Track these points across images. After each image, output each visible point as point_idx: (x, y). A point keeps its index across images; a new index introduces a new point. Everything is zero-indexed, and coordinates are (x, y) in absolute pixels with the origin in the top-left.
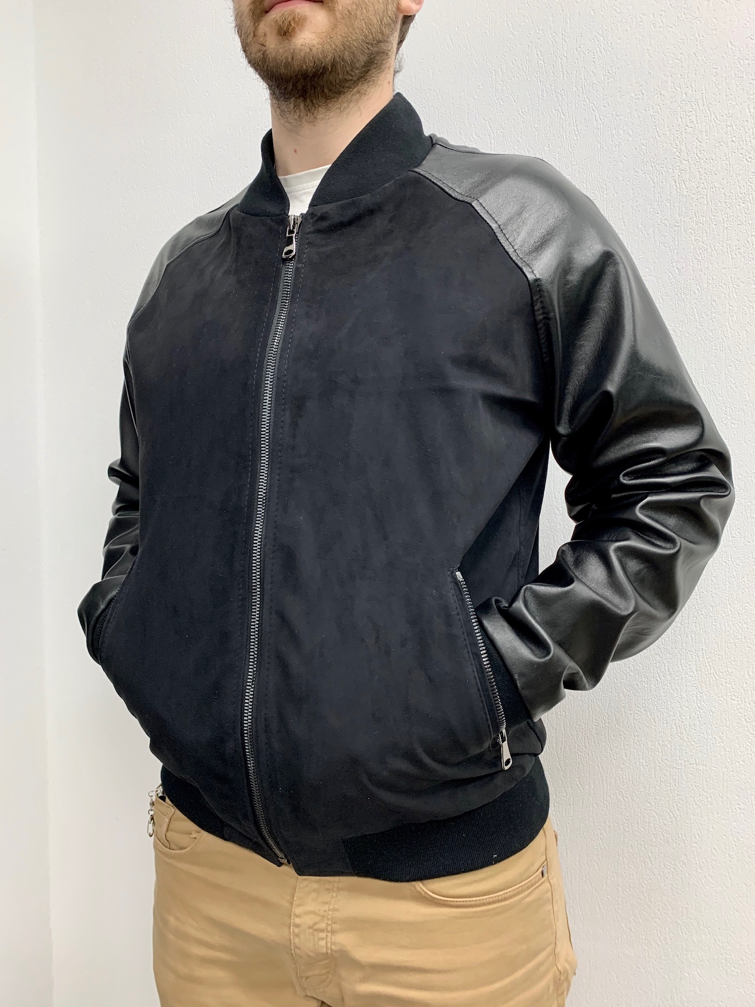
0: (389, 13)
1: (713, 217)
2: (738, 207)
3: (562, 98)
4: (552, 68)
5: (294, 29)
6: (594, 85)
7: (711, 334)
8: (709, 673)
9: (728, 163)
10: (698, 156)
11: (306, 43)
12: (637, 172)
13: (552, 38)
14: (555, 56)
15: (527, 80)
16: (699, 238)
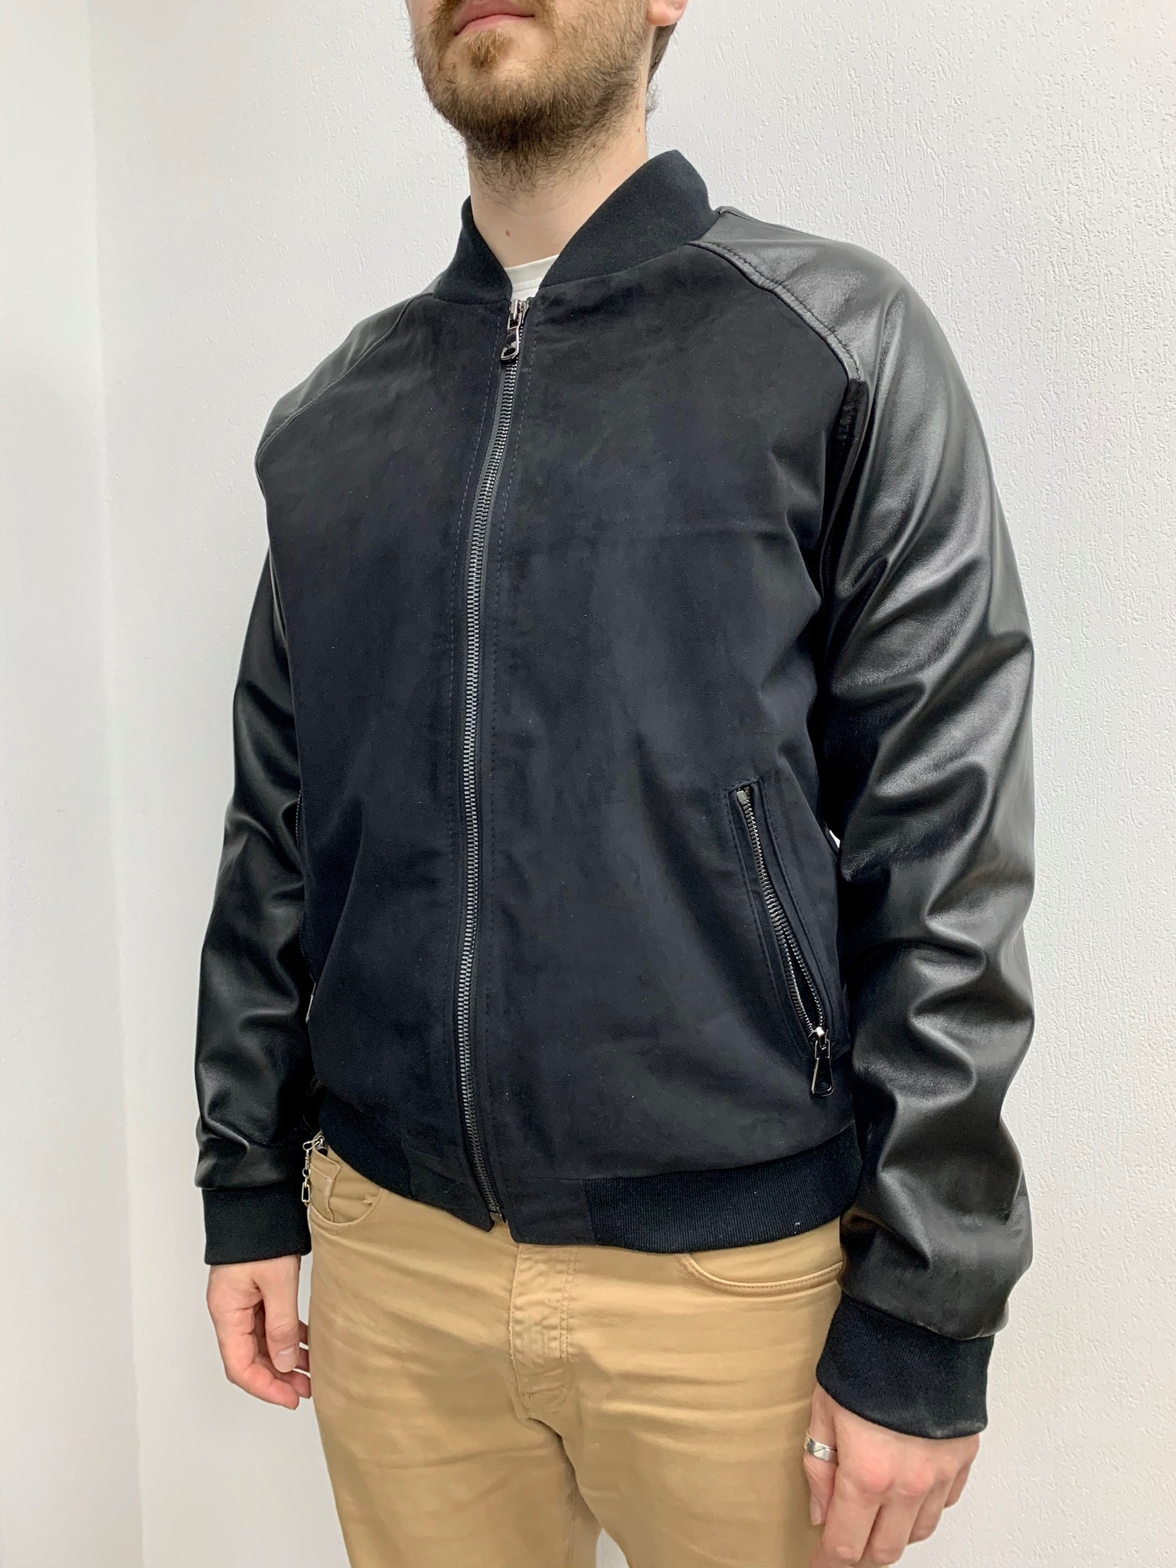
0: (634, 27)
1: (1108, 318)
2: (1144, 303)
3: (887, 141)
4: (872, 95)
5: (494, 57)
6: (934, 121)
7: (1103, 488)
8: (1098, 979)
9: (1130, 237)
10: (1085, 227)
11: (512, 77)
12: (996, 251)
13: (872, 50)
14: (877, 78)
15: (835, 112)
16: (1087, 349)
